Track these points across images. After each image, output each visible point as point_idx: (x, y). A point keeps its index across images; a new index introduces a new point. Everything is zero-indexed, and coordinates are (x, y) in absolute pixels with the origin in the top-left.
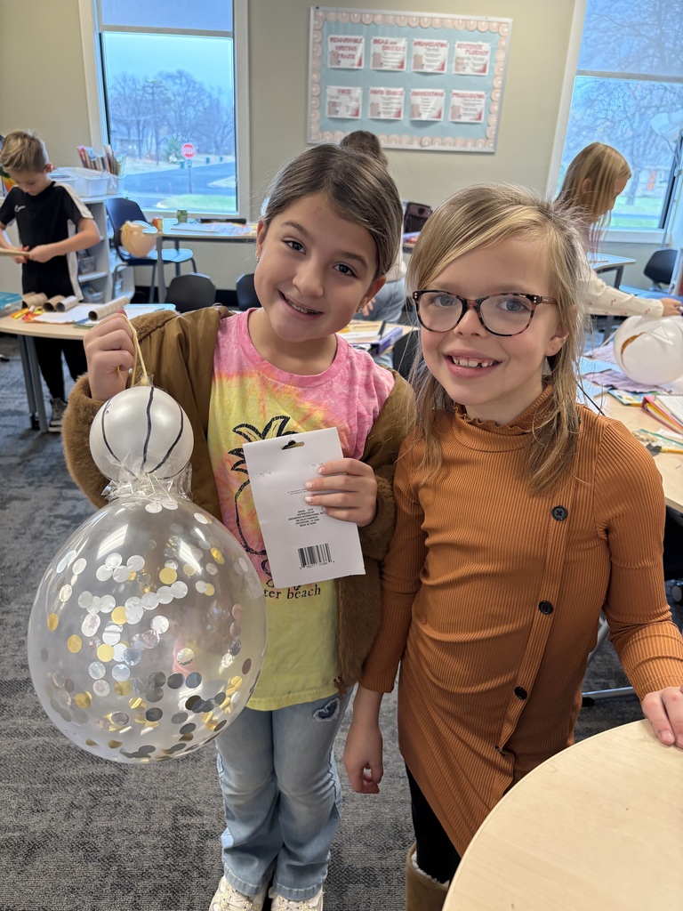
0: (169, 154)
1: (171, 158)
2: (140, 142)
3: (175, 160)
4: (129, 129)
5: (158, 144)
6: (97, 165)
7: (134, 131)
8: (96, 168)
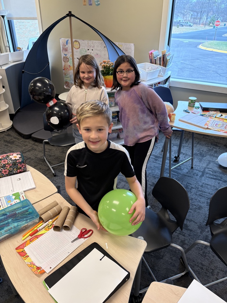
0: (211, 23)
1: (211, 24)
2: (201, 18)
3: (212, 25)
4: (197, 14)
5: (207, 19)
6: (157, 61)
7: (199, 14)
8: (156, 64)
